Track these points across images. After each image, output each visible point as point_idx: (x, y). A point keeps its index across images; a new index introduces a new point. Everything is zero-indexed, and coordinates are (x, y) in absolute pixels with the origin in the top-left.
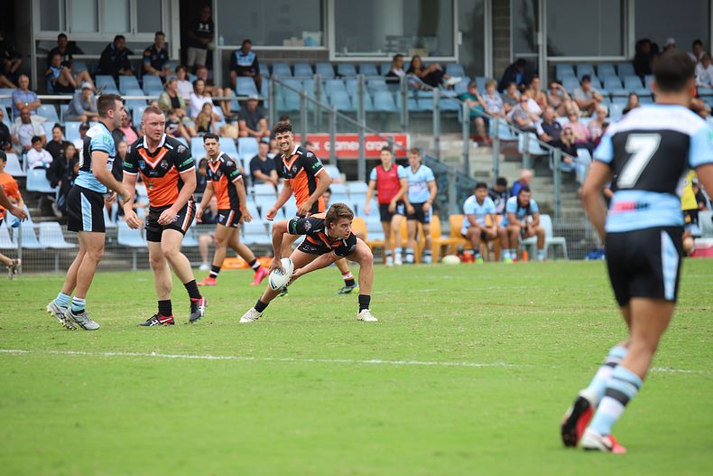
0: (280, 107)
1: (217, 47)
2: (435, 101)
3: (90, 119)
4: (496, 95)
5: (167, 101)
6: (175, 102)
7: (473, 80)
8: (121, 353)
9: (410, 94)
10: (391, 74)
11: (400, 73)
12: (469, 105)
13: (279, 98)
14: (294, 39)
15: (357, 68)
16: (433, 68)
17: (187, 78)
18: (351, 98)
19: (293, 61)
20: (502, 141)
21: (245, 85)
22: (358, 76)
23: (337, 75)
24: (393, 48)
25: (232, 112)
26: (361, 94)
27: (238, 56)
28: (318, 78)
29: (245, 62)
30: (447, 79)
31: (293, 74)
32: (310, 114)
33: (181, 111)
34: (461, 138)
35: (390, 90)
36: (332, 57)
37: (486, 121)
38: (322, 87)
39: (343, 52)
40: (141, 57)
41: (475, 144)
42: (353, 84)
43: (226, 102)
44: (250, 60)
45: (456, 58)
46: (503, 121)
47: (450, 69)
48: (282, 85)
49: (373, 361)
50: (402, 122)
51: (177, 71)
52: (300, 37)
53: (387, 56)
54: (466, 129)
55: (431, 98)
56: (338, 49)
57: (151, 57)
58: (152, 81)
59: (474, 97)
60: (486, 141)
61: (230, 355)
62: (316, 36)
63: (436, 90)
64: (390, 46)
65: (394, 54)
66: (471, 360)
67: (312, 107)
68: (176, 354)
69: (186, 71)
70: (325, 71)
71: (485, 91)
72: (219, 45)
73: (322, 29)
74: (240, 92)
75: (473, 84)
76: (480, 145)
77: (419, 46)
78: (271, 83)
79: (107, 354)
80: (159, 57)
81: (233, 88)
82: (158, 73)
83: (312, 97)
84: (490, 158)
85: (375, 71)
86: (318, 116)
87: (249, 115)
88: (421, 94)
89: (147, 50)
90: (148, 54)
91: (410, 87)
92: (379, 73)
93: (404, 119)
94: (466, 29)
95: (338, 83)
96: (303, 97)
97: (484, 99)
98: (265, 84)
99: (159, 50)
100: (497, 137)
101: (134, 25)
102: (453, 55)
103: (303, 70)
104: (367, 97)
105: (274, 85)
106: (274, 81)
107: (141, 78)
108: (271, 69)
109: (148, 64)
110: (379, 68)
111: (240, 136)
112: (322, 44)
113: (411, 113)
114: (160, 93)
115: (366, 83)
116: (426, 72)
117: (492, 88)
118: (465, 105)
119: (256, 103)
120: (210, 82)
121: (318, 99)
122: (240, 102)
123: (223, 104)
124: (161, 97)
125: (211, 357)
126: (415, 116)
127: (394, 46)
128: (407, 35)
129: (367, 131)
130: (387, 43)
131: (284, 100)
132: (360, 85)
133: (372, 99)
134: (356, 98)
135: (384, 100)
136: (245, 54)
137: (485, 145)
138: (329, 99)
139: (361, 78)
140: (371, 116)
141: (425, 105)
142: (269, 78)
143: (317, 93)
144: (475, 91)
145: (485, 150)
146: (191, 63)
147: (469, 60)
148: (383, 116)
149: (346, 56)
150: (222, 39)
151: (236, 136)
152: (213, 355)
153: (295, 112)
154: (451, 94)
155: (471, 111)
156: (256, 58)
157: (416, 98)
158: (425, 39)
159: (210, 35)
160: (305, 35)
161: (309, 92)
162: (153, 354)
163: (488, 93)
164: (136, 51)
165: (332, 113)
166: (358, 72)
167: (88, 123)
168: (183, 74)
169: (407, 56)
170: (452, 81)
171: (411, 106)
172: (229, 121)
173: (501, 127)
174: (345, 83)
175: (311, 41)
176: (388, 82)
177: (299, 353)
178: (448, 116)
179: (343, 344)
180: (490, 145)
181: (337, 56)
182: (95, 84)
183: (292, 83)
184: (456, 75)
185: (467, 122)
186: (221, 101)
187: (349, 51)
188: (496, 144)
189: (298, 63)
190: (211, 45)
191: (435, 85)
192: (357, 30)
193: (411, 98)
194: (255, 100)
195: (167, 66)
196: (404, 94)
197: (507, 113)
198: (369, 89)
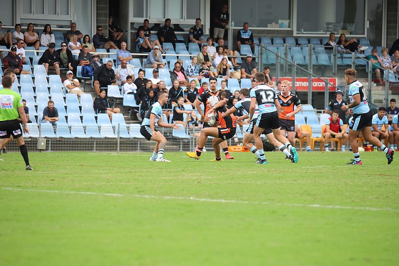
0: (264, 62)
1: (231, 28)
2: (353, 60)
3: (159, 66)
4: (388, 56)
5: (202, 57)
6: (206, 58)
7: (375, 48)
8: (173, 197)
9: (339, 55)
10: (328, 44)
11: (333, 44)
12: (372, 62)
13: (264, 56)
14: (273, 24)
15: (309, 40)
16: (352, 41)
17: (213, 45)
18: (304, 57)
19: (273, 36)
20: (390, 83)
21: (245, 49)
22: (309, 45)
23: (297, 44)
24: (330, 29)
25: (237, 64)
26: (310, 55)
27: (242, 33)
28: (287, 46)
29: (245, 36)
30: (360, 47)
31: (272, 44)
32: (282, 66)
33: (209, 63)
34: (367, 81)
35: (327, 53)
36: (295, 34)
37: (382, 72)
38: (288, 51)
39: (301, 32)
40: (188, 33)
41: (375, 84)
42: (306, 49)
43: (234, 58)
44: (248, 35)
45: (365, 35)
46: (392, 71)
47: (362, 42)
48: (266, 49)
49: (315, 206)
50: (333, 71)
51: (208, 40)
52: (277, 23)
53: (326, 34)
54: (370, 76)
55: (351, 58)
56: (298, 29)
57: (193, 33)
58: (194, 46)
59: (375, 58)
60: (381, 83)
61: (234, 200)
62: (286, 22)
63: (353, 53)
64: (328, 28)
65: (330, 33)
66: (371, 206)
67: (283, 62)
68: (204, 198)
69: (213, 41)
70: (290, 41)
71: (381, 55)
72: (232, 27)
73: (290, 19)
74: (242, 53)
75: (375, 50)
76: (377, 85)
77: (344, 28)
78: (260, 48)
79: (167, 198)
80: (198, 33)
81: (239, 51)
82: (197, 42)
83: (283, 56)
84: (383, 92)
85: (319, 42)
86: (286, 67)
87: (247, 66)
88: (345, 55)
89: (192, 28)
90: (192, 31)
91: (339, 52)
92: (321, 44)
93: (335, 69)
94: (372, 19)
95: (298, 48)
96: (277, 56)
97: (380, 59)
98: (257, 49)
99: (198, 28)
100: (388, 81)
101: (185, 15)
102: (364, 34)
103: (278, 41)
104: (314, 57)
105: (261, 49)
106: (261, 47)
107: (188, 45)
108: (260, 40)
109: (192, 36)
110: (321, 40)
111: (241, 78)
112: (289, 27)
113: (339, 66)
114: (198, 53)
115: (314, 49)
116: (348, 43)
117: (386, 53)
118: (370, 62)
119: (251, 59)
120: (226, 47)
121: (286, 57)
122: (242, 58)
123: (233, 59)
124: (199, 55)
125: (223, 201)
126: (341, 68)
127: (330, 28)
128: (337, 22)
129: (313, 76)
130: (326, 26)
131: (267, 58)
132: (310, 50)
133: (317, 58)
134: (307, 57)
135: (324, 59)
136: (246, 32)
137: (381, 85)
138: (292, 57)
139: (311, 46)
140: (316, 67)
141: (347, 62)
142: (258, 46)
143: (286, 54)
144: (375, 54)
145: (380, 88)
146: (216, 37)
147: (372, 37)
148: (322, 68)
149: (303, 34)
150: (233, 23)
151: (239, 78)
152: (225, 199)
153: (273, 65)
154: (362, 56)
155: (373, 65)
156: (252, 34)
157: (342, 58)
158: (348, 24)
159: (227, 21)
160: (280, 21)
161: (281, 53)
162: (192, 198)
163: (383, 55)
164: (185, 29)
165: (294, 65)
166: (309, 43)
167: (157, 69)
168: (211, 42)
169: (338, 34)
170: (363, 48)
171: (339, 62)
172: (235, 69)
173: (390, 74)
174: (302, 49)
175: (283, 25)
176: (326, 48)
177: (273, 200)
178: (360, 68)
179: (298, 195)
180: (384, 85)
181: (297, 34)
182: (162, 47)
183: (272, 48)
184: (365, 45)
185: (371, 72)
186: (232, 57)
187: (304, 31)
188: (387, 85)
189: (276, 37)
190: (227, 27)
191: (353, 51)
192: (309, 19)
193: (339, 58)
194: (251, 57)
195: (202, 38)
196: (335, 55)
197: (394, 67)
198: (315, 52)
